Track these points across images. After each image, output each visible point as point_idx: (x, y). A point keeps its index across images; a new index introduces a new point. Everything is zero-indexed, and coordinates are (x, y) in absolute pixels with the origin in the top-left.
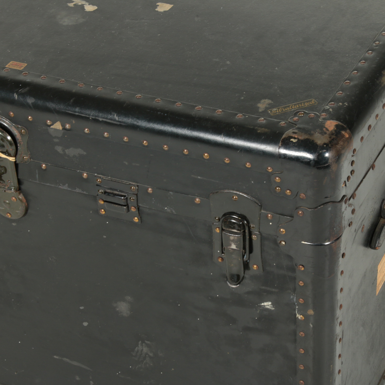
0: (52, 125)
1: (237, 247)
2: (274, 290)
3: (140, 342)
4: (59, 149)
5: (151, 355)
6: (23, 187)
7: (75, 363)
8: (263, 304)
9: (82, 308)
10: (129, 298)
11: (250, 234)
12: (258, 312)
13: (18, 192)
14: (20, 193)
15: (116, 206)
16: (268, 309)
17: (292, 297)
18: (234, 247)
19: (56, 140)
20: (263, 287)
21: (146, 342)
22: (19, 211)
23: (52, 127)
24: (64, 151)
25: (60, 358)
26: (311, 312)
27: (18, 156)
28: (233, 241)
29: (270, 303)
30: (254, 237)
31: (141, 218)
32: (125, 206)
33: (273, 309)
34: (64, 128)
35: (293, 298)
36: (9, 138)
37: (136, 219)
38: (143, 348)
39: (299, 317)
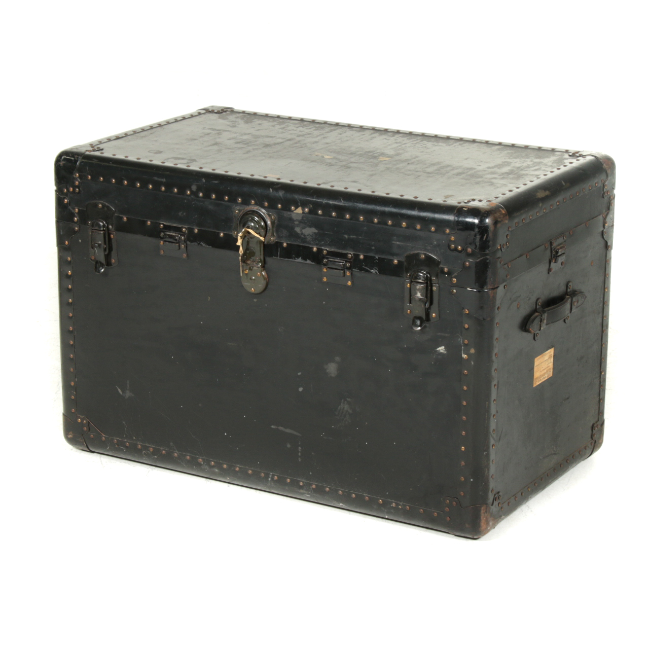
0: (295, 210)
1: (421, 295)
2: (447, 335)
3: (343, 400)
4: (298, 230)
5: (350, 411)
6: (266, 266)
7: (288, 431)
8: (438, 349)
9: (299, 374)
10: (338, 359)
11: (432, 286)
12: (434, 357)
13: (262, 269)
14: (264, 270)
15: (336, 270)
16: (442, 353)
17: (459, 339)
18: (419, 295)
19: (296, 223)
20: (439, 334)
21: (347, 399)
22: (261, 285)
23: (295, 212)
24: (301, 231)
25: (277, 427)
26: (472, 351)
27: (267, 237)
28: (419, 290)
29: (443, 347)
30: (434, 288)
31: (353, 282)
32: (342, 270)
33: (445, 352)
34: (303, 213)
35: (460, 341)
36: (262, 224)
37: (349, 283)
38: (345, 407)
39: (465, 356)
